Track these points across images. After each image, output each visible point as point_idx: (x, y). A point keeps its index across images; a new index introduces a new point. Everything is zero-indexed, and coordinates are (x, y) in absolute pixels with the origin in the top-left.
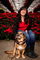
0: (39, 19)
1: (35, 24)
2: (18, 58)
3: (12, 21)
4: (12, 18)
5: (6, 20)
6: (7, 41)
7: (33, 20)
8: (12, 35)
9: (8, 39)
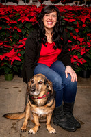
0: (84, 25)
1: (75, 37)
2: (34, 133)
3: (20, 31)
5: (5, 28)
6: (6, 80)
7: (71, 29)
8: (20, 66)
9: (10, 76)
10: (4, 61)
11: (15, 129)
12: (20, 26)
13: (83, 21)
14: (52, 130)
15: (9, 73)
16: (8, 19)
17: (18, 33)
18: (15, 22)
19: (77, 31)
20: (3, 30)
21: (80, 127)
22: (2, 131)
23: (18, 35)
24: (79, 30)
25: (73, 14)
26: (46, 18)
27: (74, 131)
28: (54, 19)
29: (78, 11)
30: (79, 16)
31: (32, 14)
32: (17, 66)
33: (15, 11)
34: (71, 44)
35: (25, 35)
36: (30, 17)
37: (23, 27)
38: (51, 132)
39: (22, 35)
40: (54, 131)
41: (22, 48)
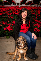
0: (39, 15)
1: (35, 20)
3: (12, 18)
4: (12, 14)
5: (6, 17)
6: (7, 38)
8: (12, 32)
10: (6, 30)
11: (11, 59)
12: (12, 16)
13: (39, 13)
14: (26, 59)
15: (8, 35)
16: (7, 13)
17: (11, 19)
18: (10, 14)
19: (36, 18)
20: (5, 18)
21: (37, 58)
22: (6, 60)
23: (12, 20)
24: (37, 17)
25: (35, 11)
26: (22, 14)
27: (35, 59)
28: (26, 14)
29: (37, 9)
30: (37, 11)
31: (17, 11)
32: (11, 32)
33: (10, 9)
34: (34, 23)
35: (14, 20)
36: (16, 12)
37: (14, 16)
38: (26, 60)
39: (13, 20)
40: (27, 60)
41: (13, 25)
